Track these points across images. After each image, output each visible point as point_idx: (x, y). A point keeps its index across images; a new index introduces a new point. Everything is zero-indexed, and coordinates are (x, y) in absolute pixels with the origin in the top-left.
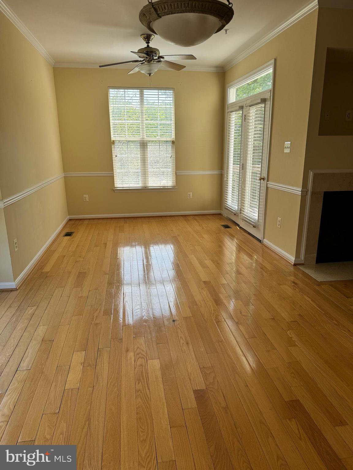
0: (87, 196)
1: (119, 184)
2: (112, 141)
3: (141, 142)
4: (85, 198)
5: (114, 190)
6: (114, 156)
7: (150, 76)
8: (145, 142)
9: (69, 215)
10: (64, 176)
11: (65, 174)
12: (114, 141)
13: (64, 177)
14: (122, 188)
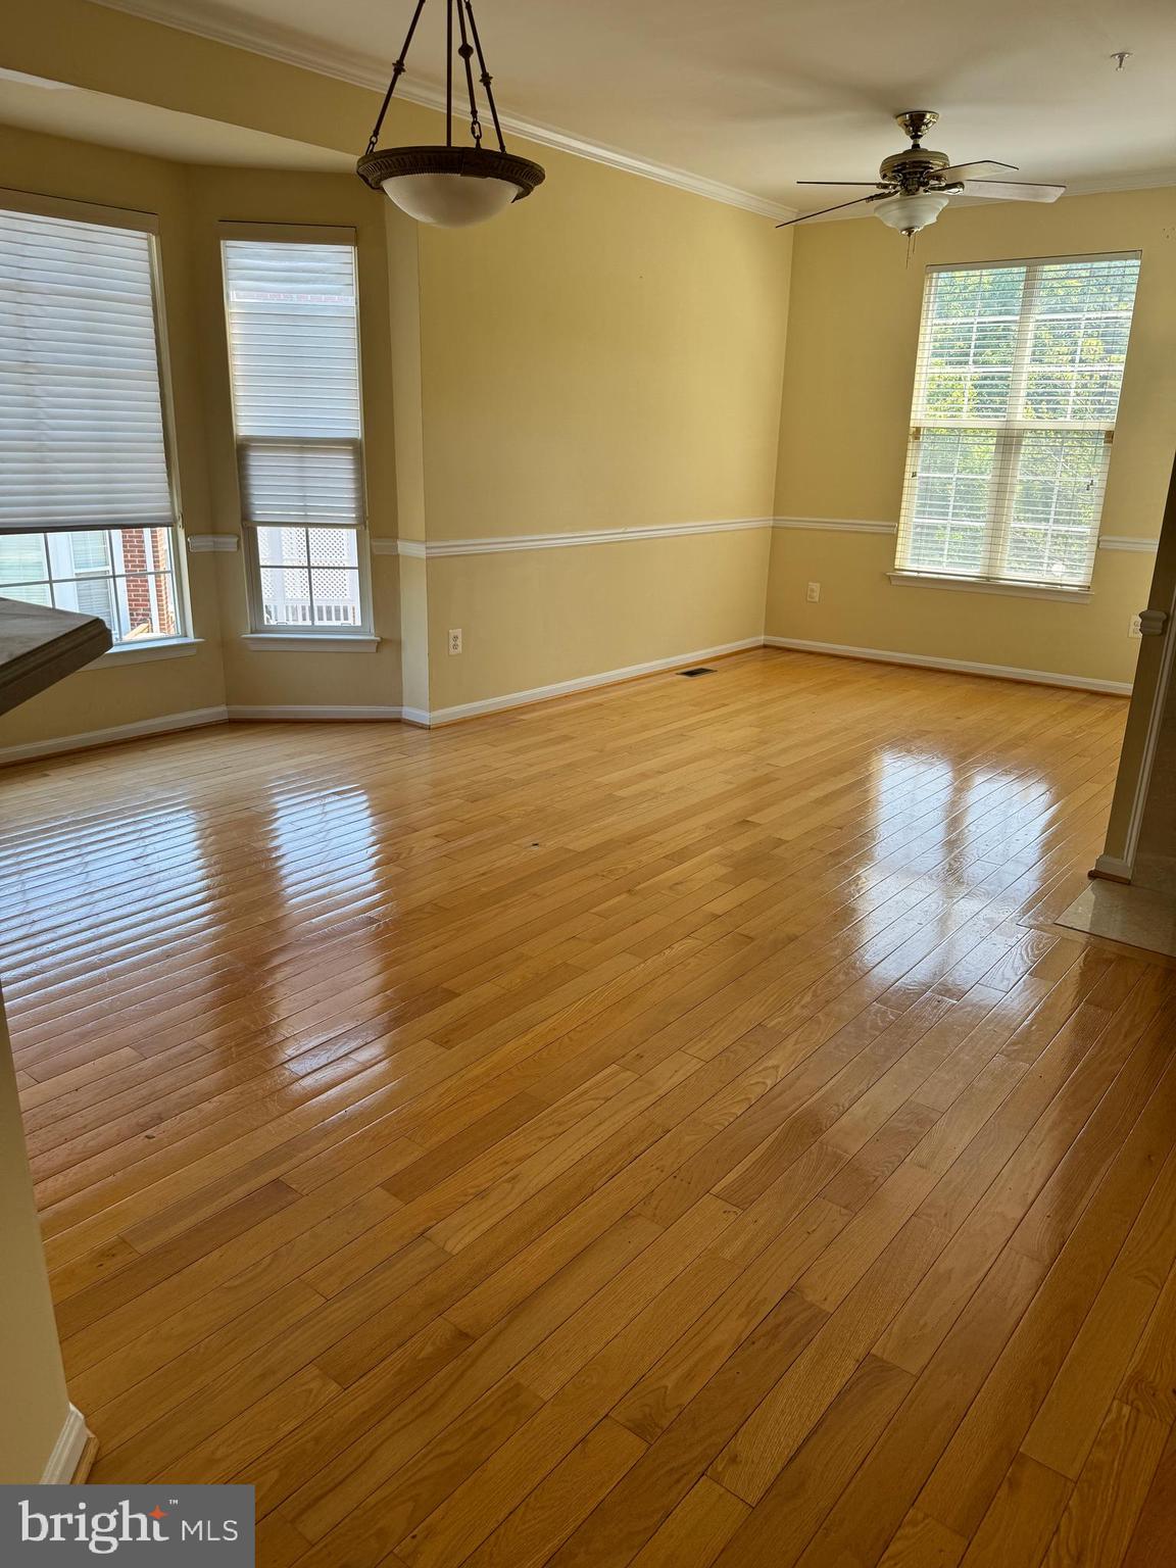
0: (816, 586)
1: (911, 559)
2: (912, 430)
3: (1003, 433)
4: (812, 590)
5: (889, 577)
6: (908, 475)
7: (909, 234)
8: (1015, 433)
9: (765, 634)
10: (771, 523)
11: (774, 520)
12: (918, 429)
13: (773, 527)
14: (916, 574)
